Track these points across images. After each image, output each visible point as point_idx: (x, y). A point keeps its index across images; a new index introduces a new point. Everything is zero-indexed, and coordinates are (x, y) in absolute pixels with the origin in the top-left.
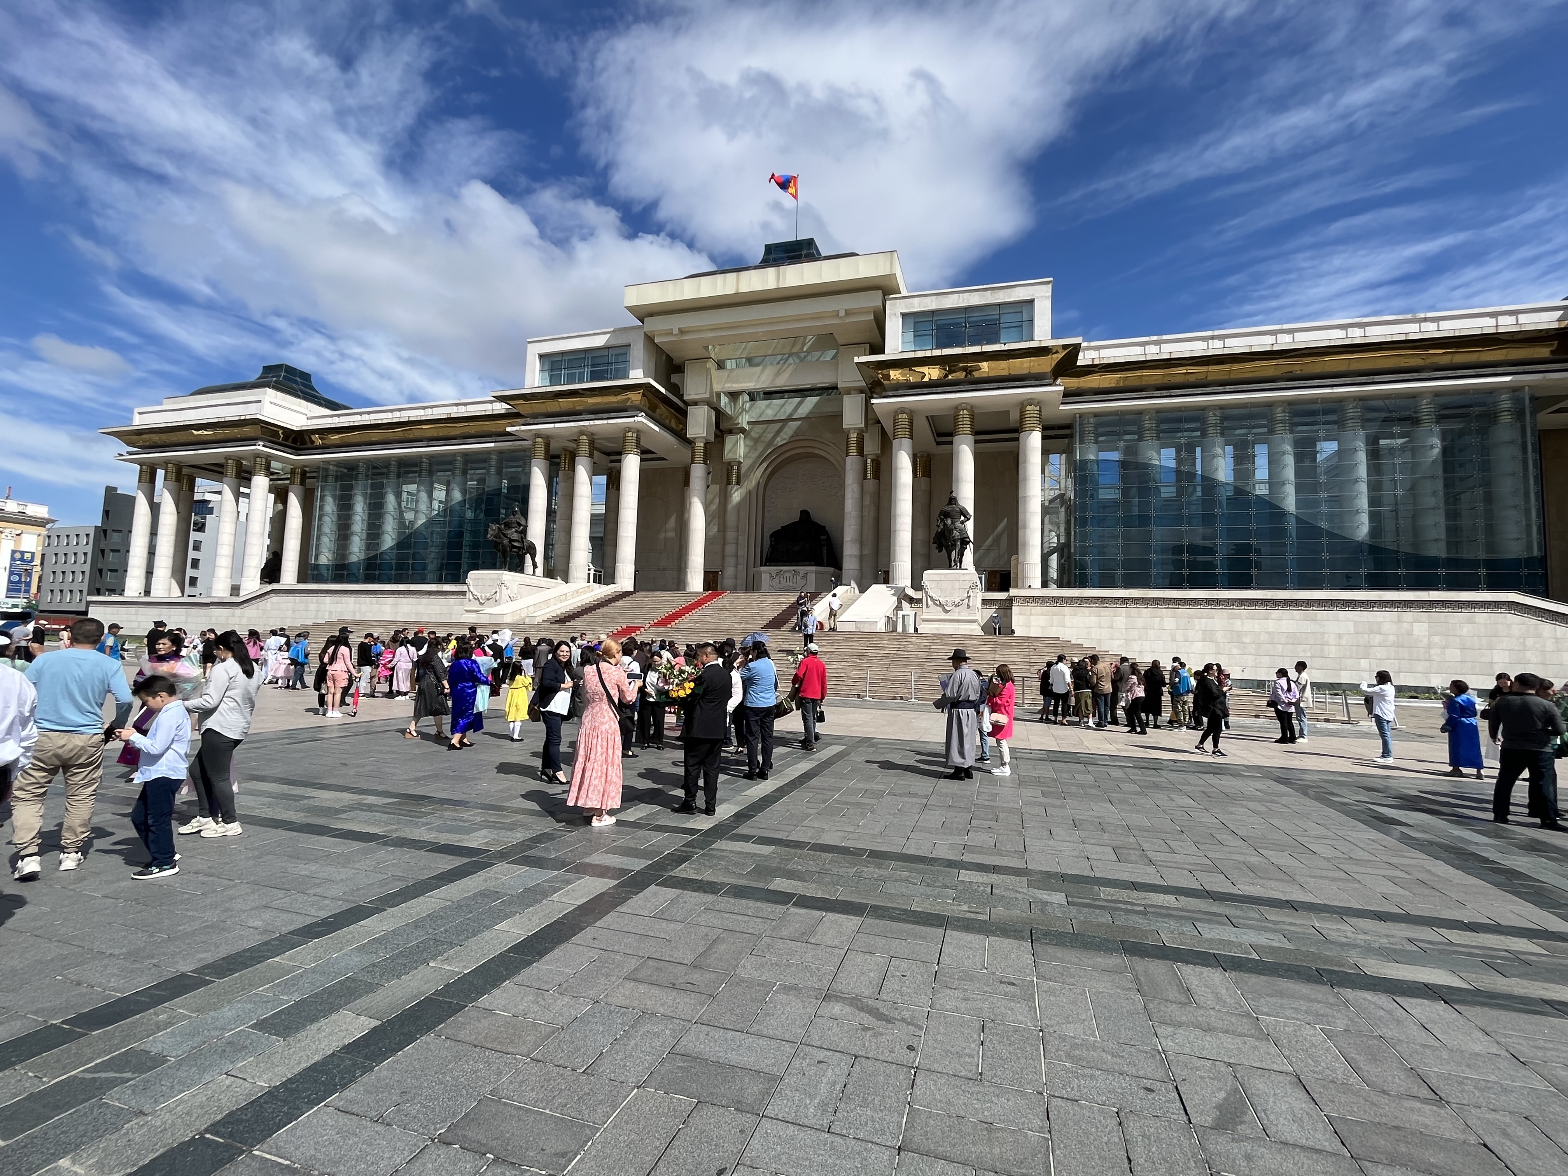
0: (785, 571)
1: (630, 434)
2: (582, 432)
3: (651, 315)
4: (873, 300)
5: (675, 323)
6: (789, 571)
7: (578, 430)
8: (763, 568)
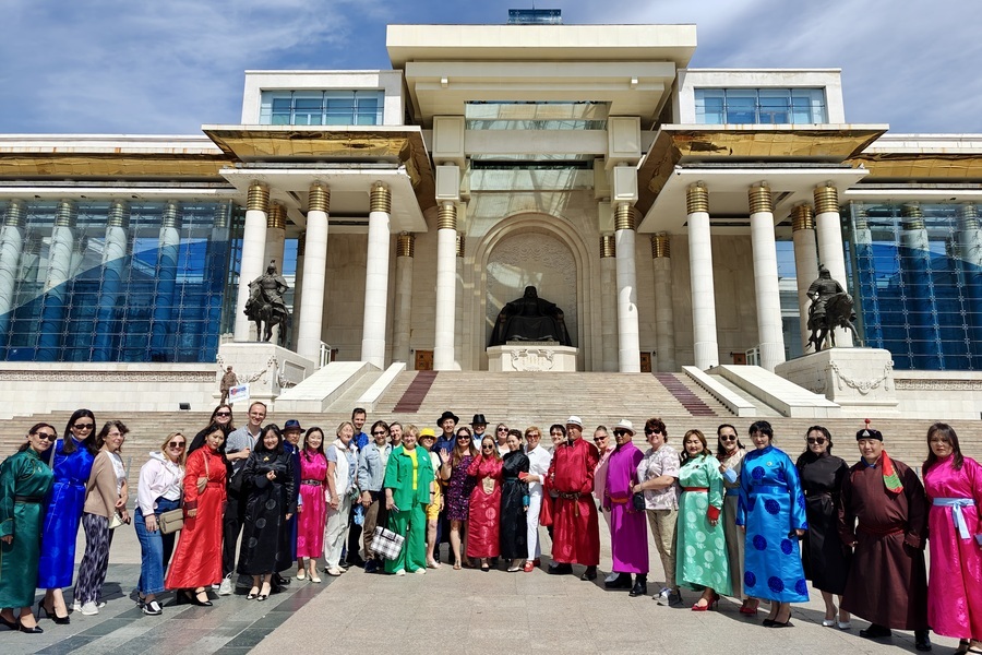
0: (530, 352)
1: (381, 189)
2: (317, 183)
3: (412, 61)
4: (667, 71)
5: (444, 73)
6: (535, 352)
7: (313, 179)
8: (503, 347)
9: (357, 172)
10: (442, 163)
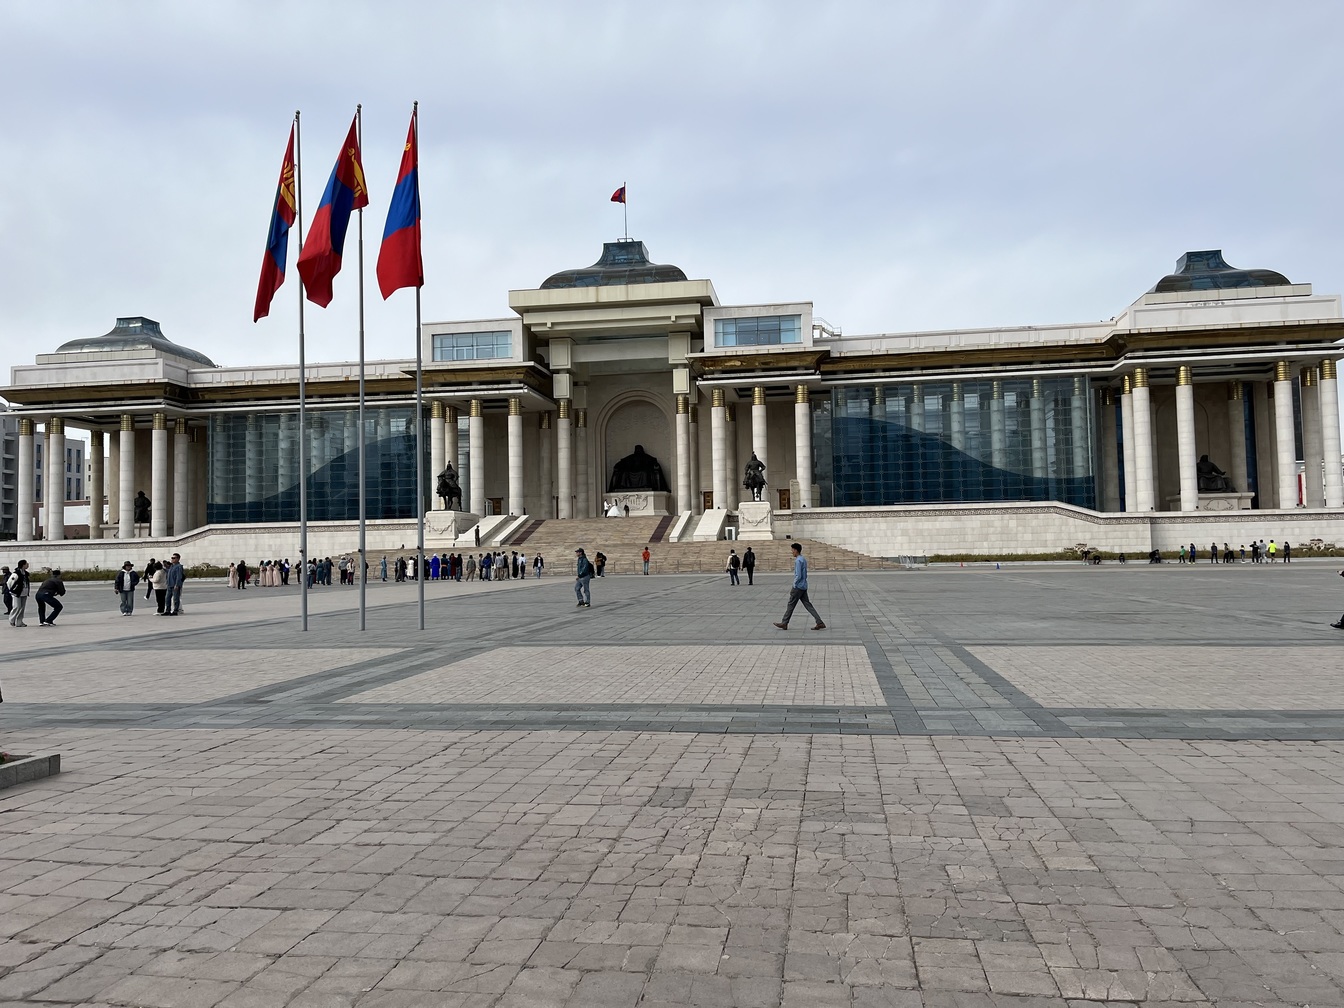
1: (514, 400)
2: (474, 398)
3: (530, 311)
4: (696, 310)
8: (612, 494)
9: (497, 392)
10: (558, 371)
